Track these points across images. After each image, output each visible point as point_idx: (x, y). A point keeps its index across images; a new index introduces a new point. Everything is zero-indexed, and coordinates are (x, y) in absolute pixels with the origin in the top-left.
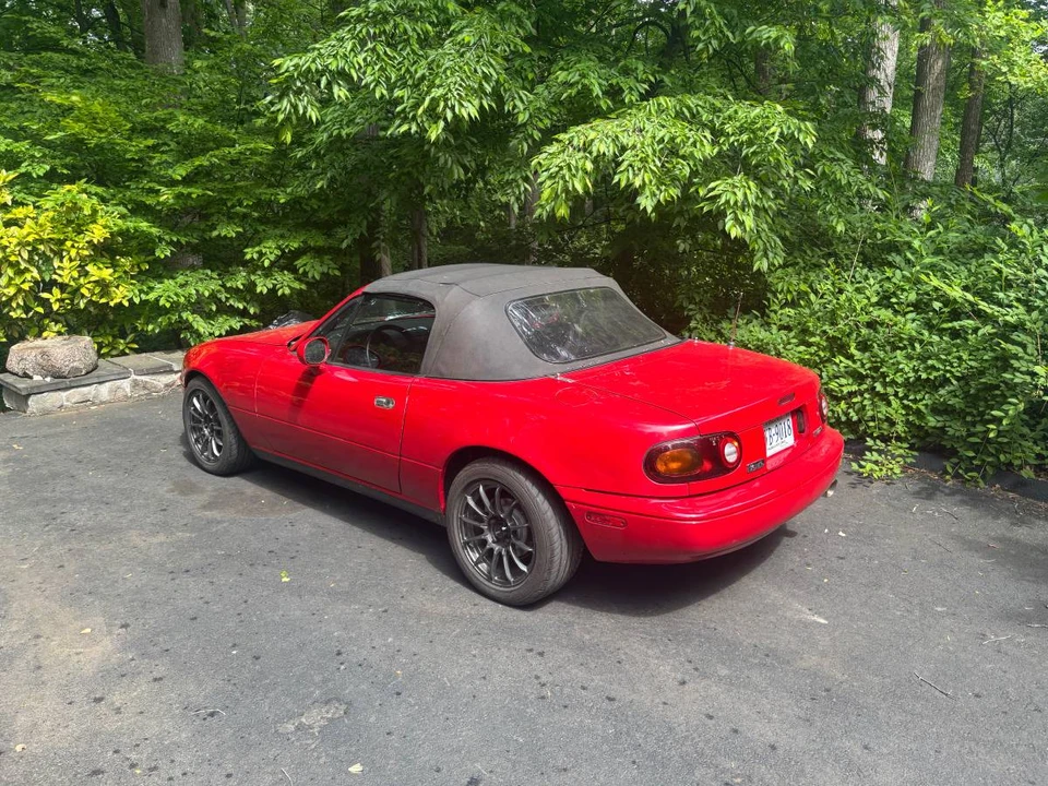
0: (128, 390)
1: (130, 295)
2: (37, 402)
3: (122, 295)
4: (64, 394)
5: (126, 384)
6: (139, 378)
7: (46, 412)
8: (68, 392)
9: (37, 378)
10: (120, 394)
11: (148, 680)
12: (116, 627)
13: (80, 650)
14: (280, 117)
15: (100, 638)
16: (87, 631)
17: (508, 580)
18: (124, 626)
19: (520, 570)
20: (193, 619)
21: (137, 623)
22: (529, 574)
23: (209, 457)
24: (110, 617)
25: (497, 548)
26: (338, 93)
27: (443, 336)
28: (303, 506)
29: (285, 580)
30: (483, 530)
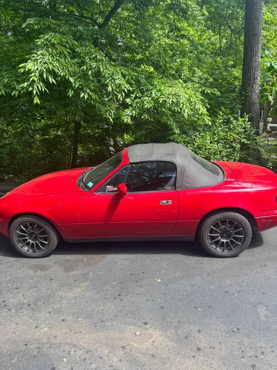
11: (197, 334)
12: (144, 326)
13: (151, 340)
14: (35, 92)
15: (147, 332)
16: (138, 333)
17: (231, 249)
18: (146, 324)
19: (238, 244)
20: (162, 308)
21: (147, 320)
22: (243, 244)
23: (34, 251)
24: (133, 324)
25: (225, 241)
26: (51, 80)
27: (183, 173)
28: (105, 255)
29: (159, 280)
30: (218, 237)
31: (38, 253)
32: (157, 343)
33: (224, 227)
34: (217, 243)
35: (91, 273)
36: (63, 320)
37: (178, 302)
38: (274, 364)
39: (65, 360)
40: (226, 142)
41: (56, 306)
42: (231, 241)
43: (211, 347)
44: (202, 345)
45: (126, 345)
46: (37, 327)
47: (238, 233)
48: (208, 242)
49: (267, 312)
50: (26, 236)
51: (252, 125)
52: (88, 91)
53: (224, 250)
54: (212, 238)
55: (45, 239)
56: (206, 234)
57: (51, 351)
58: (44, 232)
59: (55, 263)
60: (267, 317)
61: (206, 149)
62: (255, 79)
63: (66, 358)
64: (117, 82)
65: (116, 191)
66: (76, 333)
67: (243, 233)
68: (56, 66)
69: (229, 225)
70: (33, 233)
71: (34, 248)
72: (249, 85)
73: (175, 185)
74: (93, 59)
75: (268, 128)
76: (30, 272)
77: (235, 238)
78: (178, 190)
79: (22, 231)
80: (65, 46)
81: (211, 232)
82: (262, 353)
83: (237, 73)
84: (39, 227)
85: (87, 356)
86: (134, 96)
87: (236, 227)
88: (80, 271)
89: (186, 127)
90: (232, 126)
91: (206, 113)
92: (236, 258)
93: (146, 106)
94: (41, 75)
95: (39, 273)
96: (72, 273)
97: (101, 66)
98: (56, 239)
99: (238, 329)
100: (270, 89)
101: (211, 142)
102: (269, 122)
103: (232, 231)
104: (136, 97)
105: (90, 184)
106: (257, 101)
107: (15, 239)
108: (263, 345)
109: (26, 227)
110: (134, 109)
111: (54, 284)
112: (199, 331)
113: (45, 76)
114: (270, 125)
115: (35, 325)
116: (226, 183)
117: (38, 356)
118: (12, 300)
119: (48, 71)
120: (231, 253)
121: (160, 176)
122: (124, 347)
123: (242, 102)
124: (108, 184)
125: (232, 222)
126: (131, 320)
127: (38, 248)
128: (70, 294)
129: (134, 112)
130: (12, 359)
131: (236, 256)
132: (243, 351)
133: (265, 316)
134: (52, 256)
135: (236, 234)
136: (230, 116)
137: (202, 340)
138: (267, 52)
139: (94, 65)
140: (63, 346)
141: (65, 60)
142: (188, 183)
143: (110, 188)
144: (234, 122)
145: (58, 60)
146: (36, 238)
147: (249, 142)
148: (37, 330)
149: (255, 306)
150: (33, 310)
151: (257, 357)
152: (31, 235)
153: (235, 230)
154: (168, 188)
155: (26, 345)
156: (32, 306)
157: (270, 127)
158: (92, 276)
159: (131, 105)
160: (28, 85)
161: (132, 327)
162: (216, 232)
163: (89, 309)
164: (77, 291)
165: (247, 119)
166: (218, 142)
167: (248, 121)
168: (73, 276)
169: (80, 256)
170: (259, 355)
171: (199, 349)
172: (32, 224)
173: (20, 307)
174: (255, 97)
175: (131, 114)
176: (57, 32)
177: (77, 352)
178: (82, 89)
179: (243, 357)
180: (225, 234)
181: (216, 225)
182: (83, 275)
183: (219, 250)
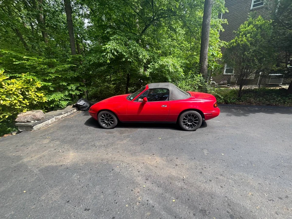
0: (55, 120)
1: (48, 99)
2: (36, 127)
3: (45, 99)
4: (41, 124)
5: (54, 119)
6: (56, 117)
7: (39, 129)
8: (42, 123)
9: (32, 122)
10: (53, 121)
11: (176, 159)
12: (153, 155)
13: (156, 161)
14: (108, 58)
15: (154, 158)
16: (150, 158)
17: (193, 127)
18: (153, 154)
19: (196, 125)
20: (161, 149)
21: (155, 153)
22: (198, 125)
23: (108, 126)
24: (148, 154)
25: (190, 124)
26: (115, 53)
27: (172, 94)
28: (137, 129)
29: (160, 139)
30: (187, 122)
31: (109, 127)
32: (158, 162)
33: (190, 117)
34: (186, 125)
35: (131, 135)
36: (118, 152)
37: (168, 147)
38: (210, 172)
39: (118, 167)
40: (192, 85)
41: (115, 147)
42: (193, 124)
43: (182, 165)
44: (178, 164)
45: (145, 162)
46: (107, 154)
47: (196, 120)
48: (182, 124)
49: (208, 152)
50: (104, 120)
51: (204, 78)
52: (132, 59)
53: (189, 128)
54: (184, 122)
55: (113, 121)
56: (182, 120)
57: (113, 163)
58: (112, 118)
59: (116, 131)
60: (208, 154)
61: (183, 88)
62: (205, 59)
63: (118, 166)
64: (144, 54)
65: (142, 101)
66: (123, 157)
67: (198, 120)
68: (118, 48)
69: (192, 117)
70: (107, 118)
71: (107, 125)
72: (203, 61)
73: (168, 100)
74: (134, 46)
75: (211, 83)
76: (106, 134)
77: (194, 122)
78: (170, 101)
79: (103, 117)
80: (123, 41)
81: (184, 120)
82: (205, 168)
83: (198, 58)
84: (110, 116)
85: (127, 166)
86: (152, 64)
87: (195, 118)
88: (127, 134)
89: (174, 79)
90: (195, 79)
91: (182, 71)
92: (195, 131)
93: (156, 68)
94: (111, 51)
95: (109, 134)
96: (123, 135)
97: (137, 49)
98: (117, 121)
99: (194, 158)
100: (212, 64)
101: (185, 86)
102: (211, 81)
103: (193, 119)
104: (153, 64)
105: (132, 98)
106: (206, 68)
107: (100, 121)
108: (205, 164)
109: (104, 115)
110: (151, 69)
111: (115, 139)
112: (177, 158)
113: (113, 51)
114: (211, 82)
115: (106, 153)
116: (191, 98)
117: (107, 165)
118: (97, 144)
119: (115, 49)
120: (193, 129)
121: (164, 96)
122: (143, 163)
123: (200, 69)
124: (139, 98)
125: (193, 115)
126: (148, 153)
127: (109, 125)
128: (122, 143)
129: (151, 70)
130: (96, 165)
131: (195, 130)
132: (196, 167)
133: (207, 154)
134: (115, 129)
135: (195, 120)
136: (194, 75)
137: (178, 162)
138: (211, 48)
139: (134, 48)
140: (117, 161)
141: (122, 46)
142: (174, 98)
143: (140, 100)
144: (196, 77)
145: (119, 46)
146: (108, 121)
147: (202, 85)
148: (107, 155)
149: (203, 150)
150: (106, 148)
151: (202, 169)
152: (106, 119)
153: (194, 119)
154: (167, 101)
155: (102, 160)
156: (106, 146)
157: (212, 83)
158: (131, 136)
159: (150, 68)
160: (105, 54)
161: (147, 156)
162: (186, 120)
163: (129, 148)
164: (125, 141)
165: (201, 76)
166: (188, 85)
167: (202, 77)
168: (124, 136)
169: (127, 129)
170: (204, 168)
171: (177, 165)
172: (107, 115)
173: (100, 146)
174: (205, 67)
175: (150, 71)
176: (119, 35)
177: (123, 164)
178: (129, 58)
179: (196, 169)
180: (190, 120)
181: (186, 116)
182: (128, 136)
183: (187, 128)
